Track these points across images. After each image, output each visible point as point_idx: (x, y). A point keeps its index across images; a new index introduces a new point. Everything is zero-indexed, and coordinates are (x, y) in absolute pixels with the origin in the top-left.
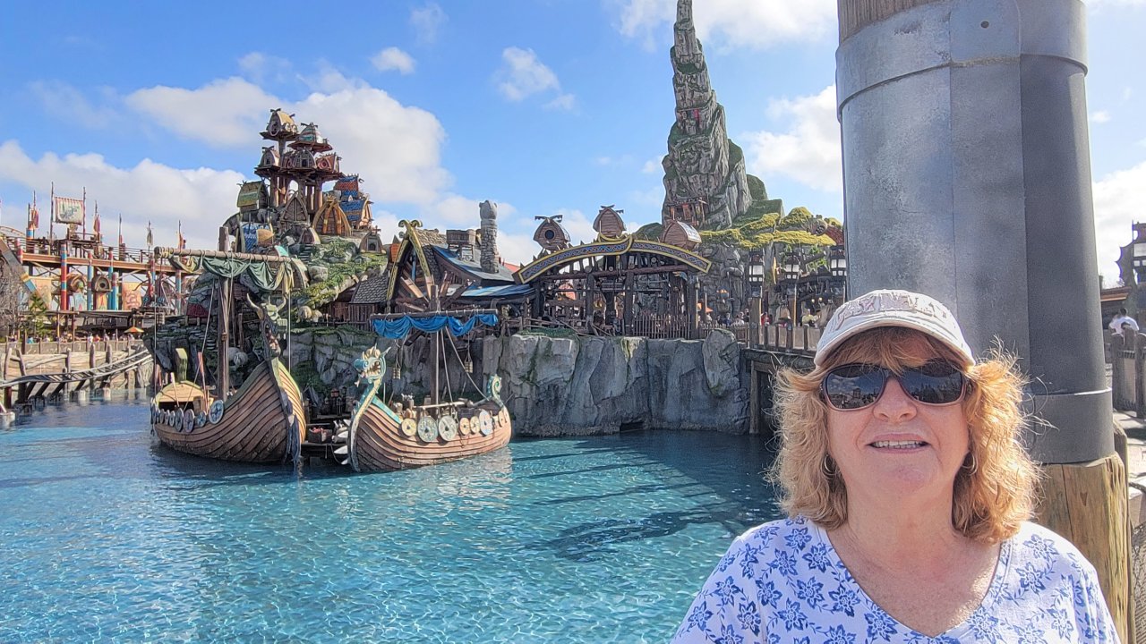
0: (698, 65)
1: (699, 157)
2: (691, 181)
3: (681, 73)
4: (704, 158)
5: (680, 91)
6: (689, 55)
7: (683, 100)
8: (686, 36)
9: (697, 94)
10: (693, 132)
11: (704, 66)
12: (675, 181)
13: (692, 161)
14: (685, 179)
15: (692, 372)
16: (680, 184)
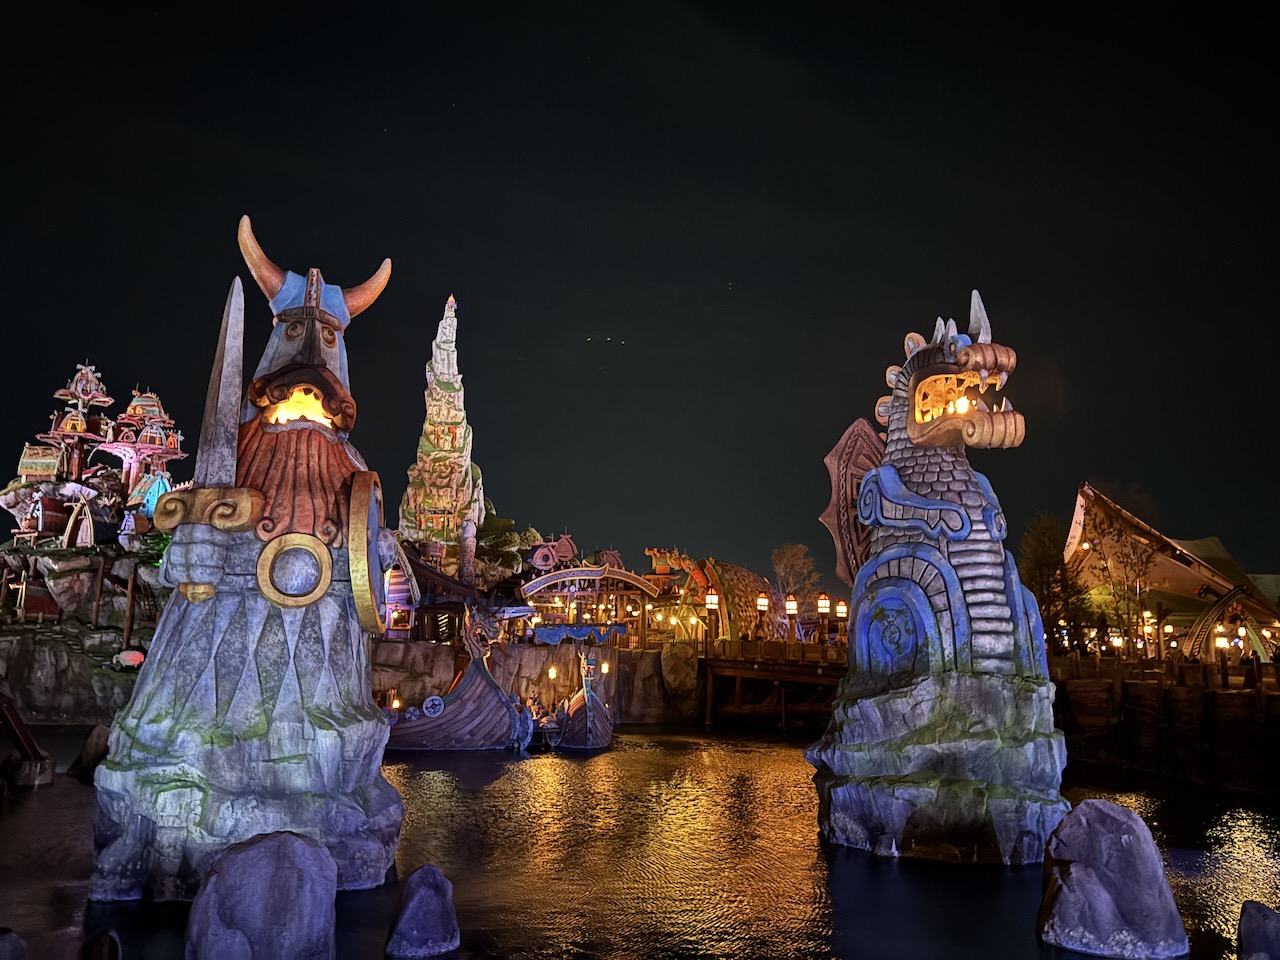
0: (456, 385)
2: (441, 493)
3: (438, 389)
4: (456, 474)
6: (448, 374)
8: (448, 356)
10: (448, 446)
12: (422, 491)
13: (444, 475)
14: (434, 491)
15: (652, 675)
16: (427, 495)
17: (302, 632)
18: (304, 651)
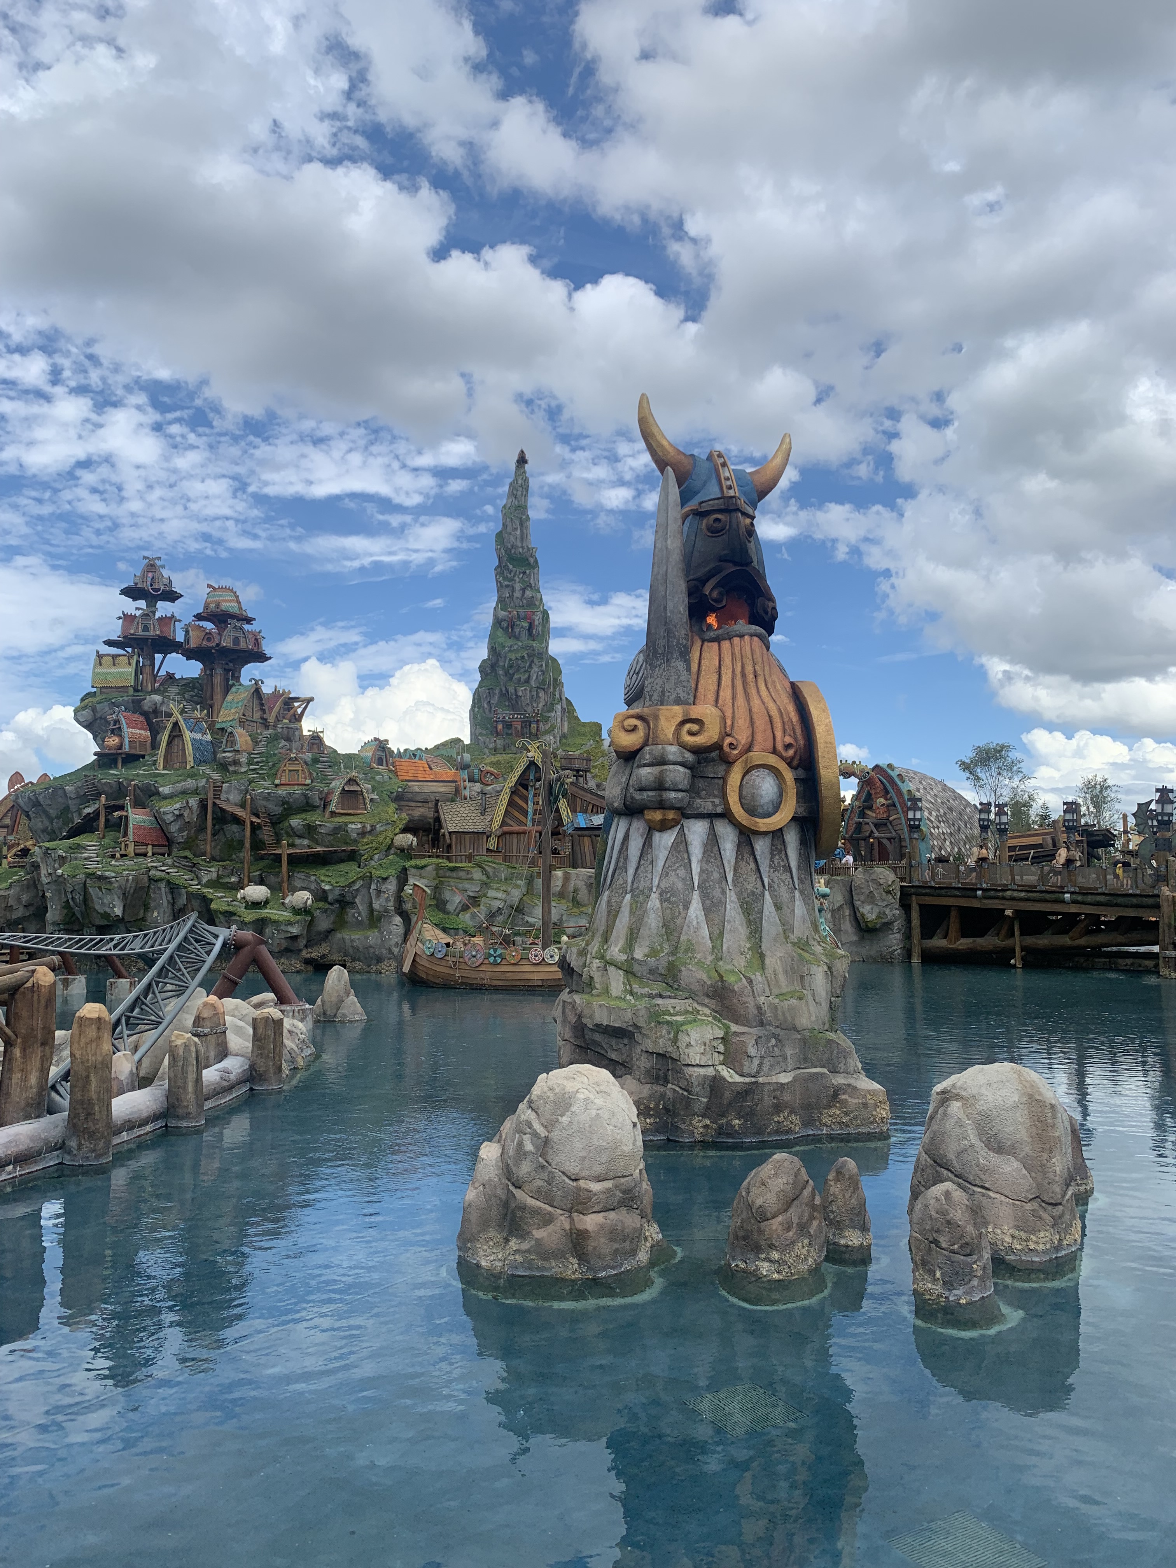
0: (532, 560)
1: (530, 667)
2: (520, 694)
3: (511, 567)
4: (535, 669)
5: (507, 586)
6: (522, 547)
7: (511, 597)
8: (521, 524)
9: (528, 593)
10: (524, 635)
11: (536, 561)
12: (497, 692)
13: (522, 670)
14: (511, 690)
15: (841, 907)
16: (504, 695)
17: (771, 860)
18: (776, 879)
